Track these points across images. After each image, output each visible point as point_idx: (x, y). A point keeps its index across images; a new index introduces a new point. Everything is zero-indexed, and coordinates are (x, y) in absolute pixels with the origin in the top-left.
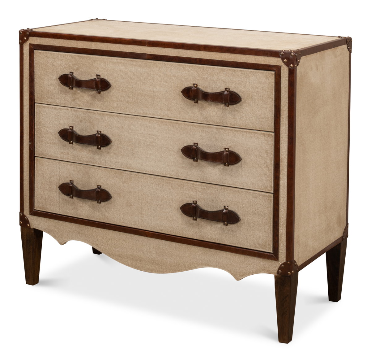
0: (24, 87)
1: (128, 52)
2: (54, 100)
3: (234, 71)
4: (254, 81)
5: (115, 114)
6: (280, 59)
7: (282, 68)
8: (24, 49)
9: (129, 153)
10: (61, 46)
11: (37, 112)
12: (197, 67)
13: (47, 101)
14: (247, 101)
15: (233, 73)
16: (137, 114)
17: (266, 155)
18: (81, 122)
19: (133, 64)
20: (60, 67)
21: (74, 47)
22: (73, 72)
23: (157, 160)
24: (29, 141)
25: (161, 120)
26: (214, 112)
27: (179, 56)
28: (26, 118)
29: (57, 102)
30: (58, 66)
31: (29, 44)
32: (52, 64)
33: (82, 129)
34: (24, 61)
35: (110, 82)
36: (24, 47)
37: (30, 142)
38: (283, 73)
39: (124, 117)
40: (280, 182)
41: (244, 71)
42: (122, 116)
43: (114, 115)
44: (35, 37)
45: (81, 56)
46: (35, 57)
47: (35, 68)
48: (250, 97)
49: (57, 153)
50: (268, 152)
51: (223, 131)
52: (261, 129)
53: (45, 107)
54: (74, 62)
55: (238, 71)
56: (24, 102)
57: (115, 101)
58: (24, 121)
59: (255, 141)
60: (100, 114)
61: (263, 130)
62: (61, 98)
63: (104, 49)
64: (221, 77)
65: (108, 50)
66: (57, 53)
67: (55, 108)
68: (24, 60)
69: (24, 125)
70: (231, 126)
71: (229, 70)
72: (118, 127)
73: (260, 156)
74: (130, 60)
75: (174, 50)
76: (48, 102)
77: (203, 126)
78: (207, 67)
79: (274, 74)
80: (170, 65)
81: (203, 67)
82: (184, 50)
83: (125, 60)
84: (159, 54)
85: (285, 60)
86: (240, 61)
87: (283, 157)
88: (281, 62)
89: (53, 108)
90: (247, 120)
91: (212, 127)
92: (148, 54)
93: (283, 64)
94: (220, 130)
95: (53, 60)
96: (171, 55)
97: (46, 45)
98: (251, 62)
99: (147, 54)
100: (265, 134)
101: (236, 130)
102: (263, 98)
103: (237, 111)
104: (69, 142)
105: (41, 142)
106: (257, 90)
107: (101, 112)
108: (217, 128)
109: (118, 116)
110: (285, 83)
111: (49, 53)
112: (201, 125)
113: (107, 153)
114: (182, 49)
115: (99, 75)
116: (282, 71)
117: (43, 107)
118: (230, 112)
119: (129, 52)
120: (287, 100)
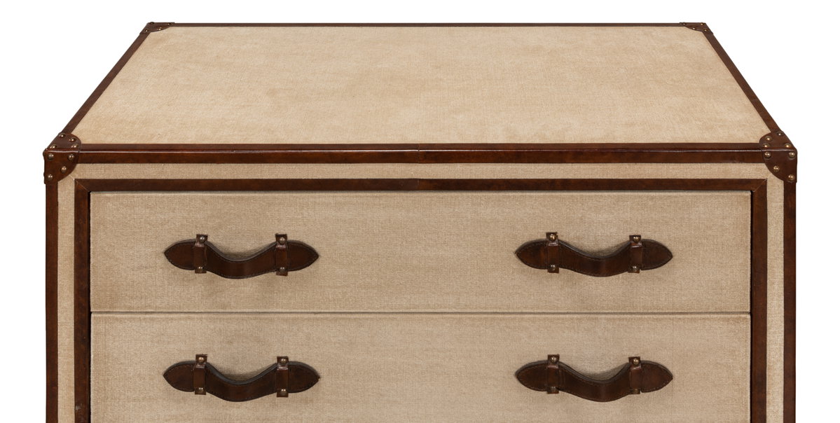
0: (58, 280)
1: (367, 179)
2: (149, 302)
3: (652, 198)
4: (702, 216)
5: (328, 316)
6: (763, 166)
7: (769, 184)
8: (59, 192)
9: (369, 395)
10: (170, 178)
11: (97, 334)
12: (557, 197)
13: (129, 304)
14: (683, 258)
15: (650, 203)
16: (392, 309)
17: (731, 361)
18: (230, 342)
19: (380, 205)
20: (166, 226)
21: (211, 178)
22: (205, 234)
23: (449, 401)
24: (74, 402)
25: (458, 316)
26: (601, 287)
27: (507, 178)
28: (65, 350)
29: (158, 304)
30: (162, 225)
31: (76, 180)
32: (142, 220)
33: (234, 358)
34: (59, 221)
35: (316, 247)
36: (59, 189)
37: (77, 404)
38: (771, 194)
39: (355, 319)
40: (767, 411)
41: (676, 197)
42: (349, 319)
43: (327, 318)
44: (93, 163)
45: (230, 198)
46: (91, 208)
47: (91, 234)
48: (692, 249)
49: (159, 419)
50: (737, 353)
51: (625, 323)
52: (719, 311)
53: (120, 320)
54: (209, 212)
55: (661, 198)
56: (59, 314)
57: (329, 287)
58: (59, 358)
59: (706, 334)
60: (286, 320)
61: (724, 310)
62: (170, 294)
63: (298, 178)
64: (619, 213)
65: (310, 178)
66: (160, 195)
67: (152, 319)
68: (59, 217)
69: (59, 369)
70: (645, 311)
71: (640, 197)
72: (339, 343)
73: (717, 363)
74: (373, 197)
75: (494, 167)
76: (130, 307)
77: (572, 319)
78: (582, 197)
79: (750, 197)
80: (483, 198)
81: (572, 196)
82: (521, 164)
83: (356, 197)
84: (452, 178)
85: (776, 168)
86: (666, 178)
87: (772, 359)
88: (767, 171)
89: (145, 319)
90: (684, 295)
91: (596, 319)
92: (423, 180)
93: (771, 174)
94: (618, 322)
95: (148, 211)
96: (484, 177)
97: (127, 180)
98: (693, 178)
99: (420, 180)
100: (728, 320)
101: (657, 319)
102: (722, 248)
103: (660, 279)
104: (193, 393)
105: (109, 399)
106: (710, 232)
107: (289, 316)
108: (608, 320)
109: (336, 320)
110: (778, 213)
111: (134, 197)
112: (567, 316)
113: (307, 403)
114: (516, 162)
115: (285, 236)
116: (768, 190)
117: (117, 319)
118: (643, 282)
119: (369, 178)
120: (782, 245)
